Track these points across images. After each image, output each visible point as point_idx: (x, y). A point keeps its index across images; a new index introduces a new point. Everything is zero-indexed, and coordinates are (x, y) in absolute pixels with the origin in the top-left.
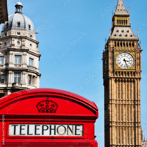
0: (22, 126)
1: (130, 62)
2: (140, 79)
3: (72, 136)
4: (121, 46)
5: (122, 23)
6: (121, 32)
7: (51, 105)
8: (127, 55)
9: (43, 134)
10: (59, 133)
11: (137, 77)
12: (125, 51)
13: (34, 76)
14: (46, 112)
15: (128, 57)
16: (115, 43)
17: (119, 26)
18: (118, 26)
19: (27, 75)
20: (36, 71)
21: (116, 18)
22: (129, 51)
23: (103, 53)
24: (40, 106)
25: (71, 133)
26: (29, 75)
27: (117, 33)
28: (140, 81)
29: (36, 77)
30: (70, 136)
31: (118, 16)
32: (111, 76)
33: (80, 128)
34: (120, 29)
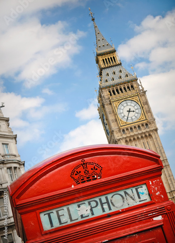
0: (59, 212)
1: (137, 111)
2: (156, 130)
3: (135, 204)
4: (118, 93)
5: (110, 63)
6: (112, 75)
7: (92, 169)
8: (129, 103)
9: (93, 214)
10: (115, 205)
11: (152, 129)
12: (126, 98)
13: (15, 168)
14: (87, 181)
15: (131, 105)
16: (110, 92)
17: (108, 67)
18: (106, 68)
19: (5, 168)
20: (16, 159)
21: (100, 59)
22: (130, 97)
23: (98, 110)
24: (76, 174)
25: (132, 201)
26: (8, 168)
27: (107, 78)
28: (157, 133)
29: (19, 168)
30: (133, 206)
31: (101, 55)
32: (118, 138)
33: (143, 190)
34: (110, 71)
